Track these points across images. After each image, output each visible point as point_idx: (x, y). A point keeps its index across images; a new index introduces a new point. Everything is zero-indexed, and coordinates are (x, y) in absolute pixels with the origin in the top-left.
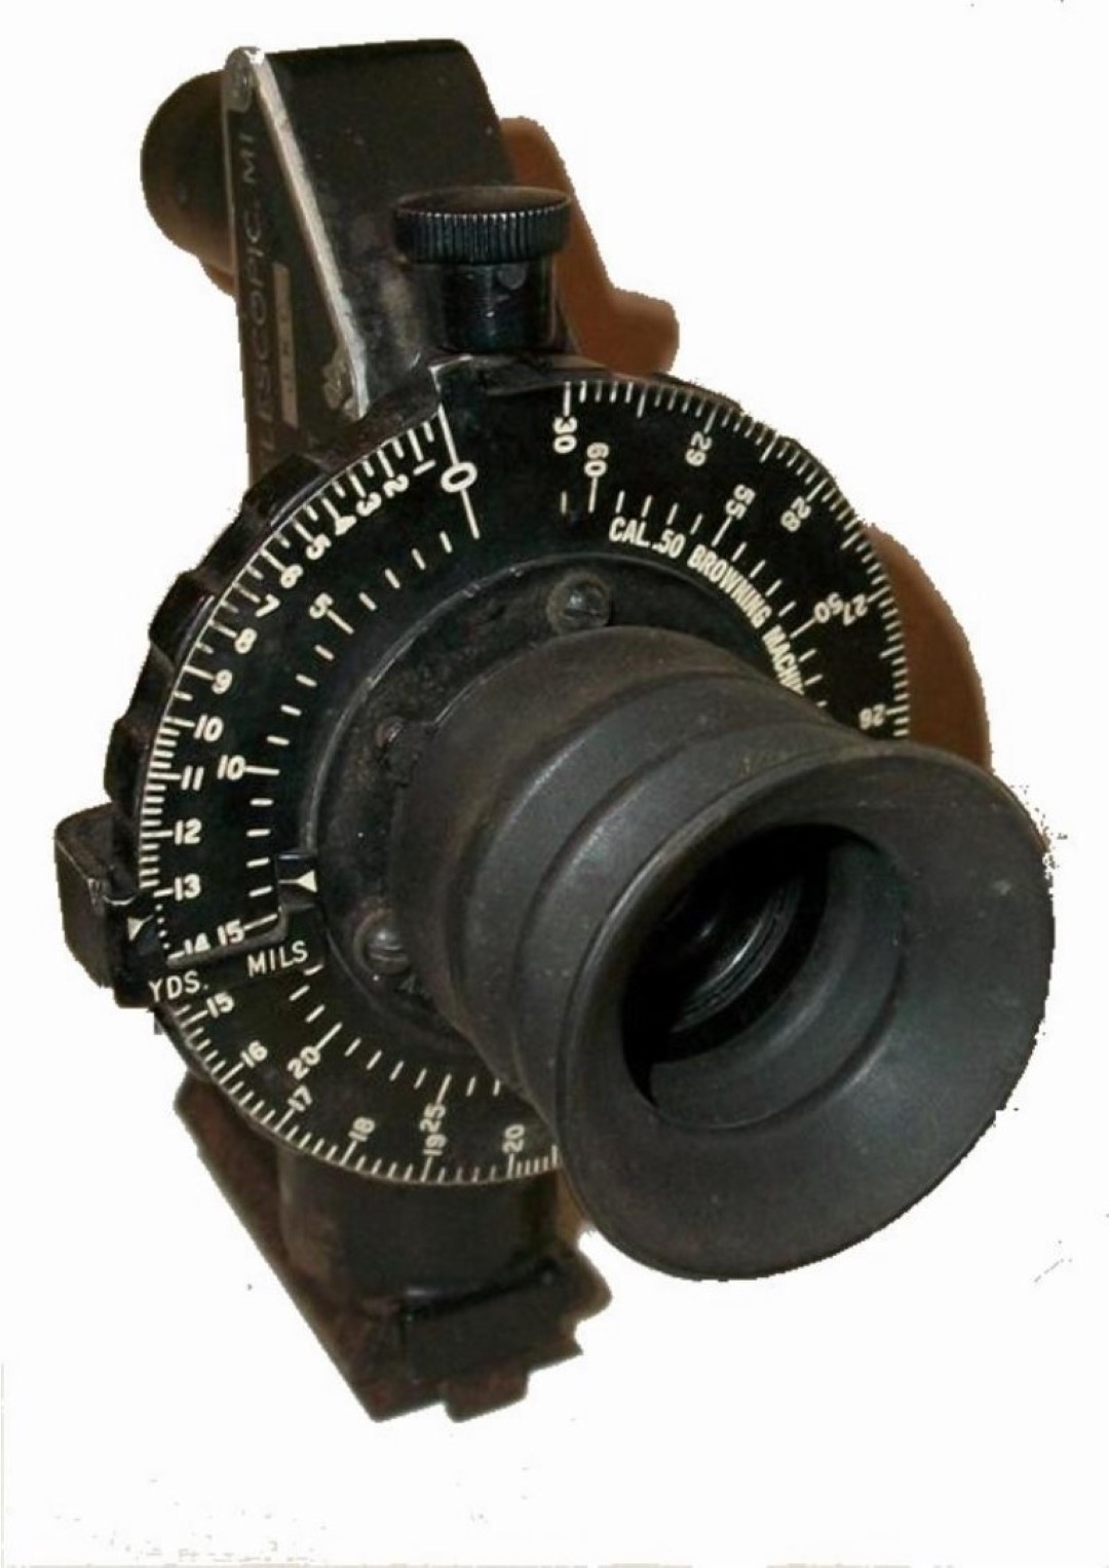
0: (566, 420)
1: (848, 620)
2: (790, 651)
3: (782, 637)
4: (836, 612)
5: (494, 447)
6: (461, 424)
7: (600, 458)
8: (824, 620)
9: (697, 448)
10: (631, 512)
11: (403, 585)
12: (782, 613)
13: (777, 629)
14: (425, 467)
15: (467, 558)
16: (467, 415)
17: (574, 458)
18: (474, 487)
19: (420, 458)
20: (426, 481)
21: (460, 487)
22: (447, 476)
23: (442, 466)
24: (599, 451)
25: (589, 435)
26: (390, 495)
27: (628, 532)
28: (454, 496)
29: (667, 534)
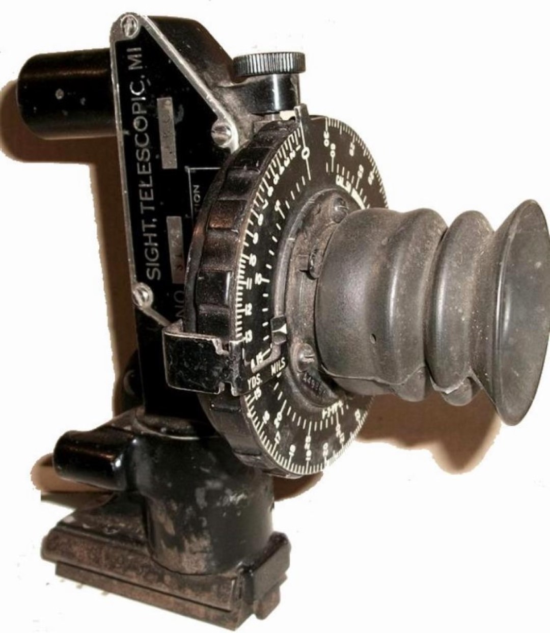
0: (327, 133)
5: (313, 142)
6: (306, 131)
7: (334, 150)
9: (352, 149)
10: (340, 173)
11: (295, 198)
14: (298, 148)
15: (308, 188)
16: (307, 127)
17: (329, 149)
18: (309, 159)
19: (297, 143)
20: (299, 153)
21: (305, 157)
22: (303, 152)
23: (302, 148)
24: (333, 147)
25: (331, 140)
26: (292, 158)
27: (340, 181)
28: (305, 161)
29: (348, 182)
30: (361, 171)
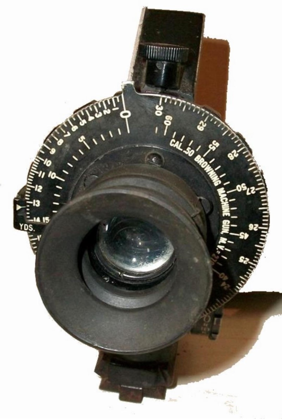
0: (160, 106)
2: (226, 197)
3: (224, 192)
4: (244, 190)
6: (128, 99)
7: (169, 120)
8: (239, 191)
9: (201, 125)
10: (177, 139)
11: (105, 140)
12: (225, 184)
13: (223, 189)
15: (125, 138)
16: (130, 98)
19: (115, 105)
27: (176, 144)
29: (188, 149)
30: (214, 146)
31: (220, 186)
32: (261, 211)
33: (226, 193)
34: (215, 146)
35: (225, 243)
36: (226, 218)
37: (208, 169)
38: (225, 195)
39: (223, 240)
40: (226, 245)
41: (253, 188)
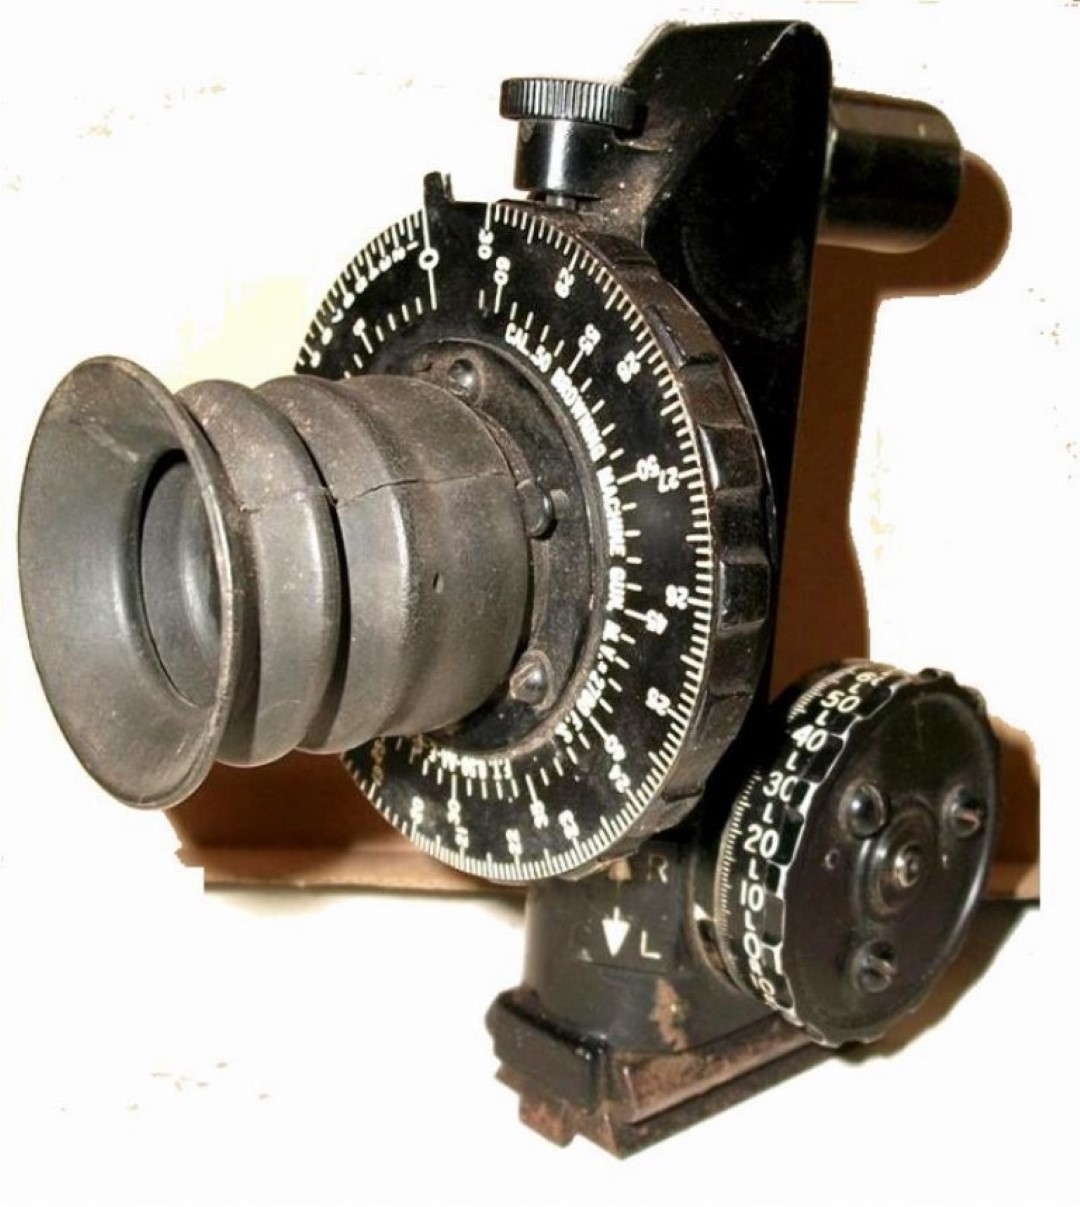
0: (487, 233)
1: (663, 488)
2: (617, 495)
3: (612, 479)
4: (653, 475)
5: (447, 242)
6: (433, 219)
7: (504, 270)
8: (644, 478)
9: (563, 281)
10: (520, 322)
11: (397, 329)
12: (613, 456)
13: (608, 470)
14: (413, 246)
15: (428, 322)
16: (436, 214)
17: (490, 266)
18: (436, 270)
19: (411, 236)
20: (412, 256)
21: (429, 267)
22: (423, 256)
23: (421, 248)
24: (503, 264)
25: (498, 249)
26: (396, 260)
27: (517, 338)
28: (425, 273)
29: (541, 349)
30: (590, 339)
31: (603, 462)
32: (691, 546)
33: (615, 484)
34: (591, 341)
35: (615, 639)
36: (618, 561)
37: (579, 409)
38: (614, 490)
39: (612, 631)
40: (620, 648)
41: (673, 471)
